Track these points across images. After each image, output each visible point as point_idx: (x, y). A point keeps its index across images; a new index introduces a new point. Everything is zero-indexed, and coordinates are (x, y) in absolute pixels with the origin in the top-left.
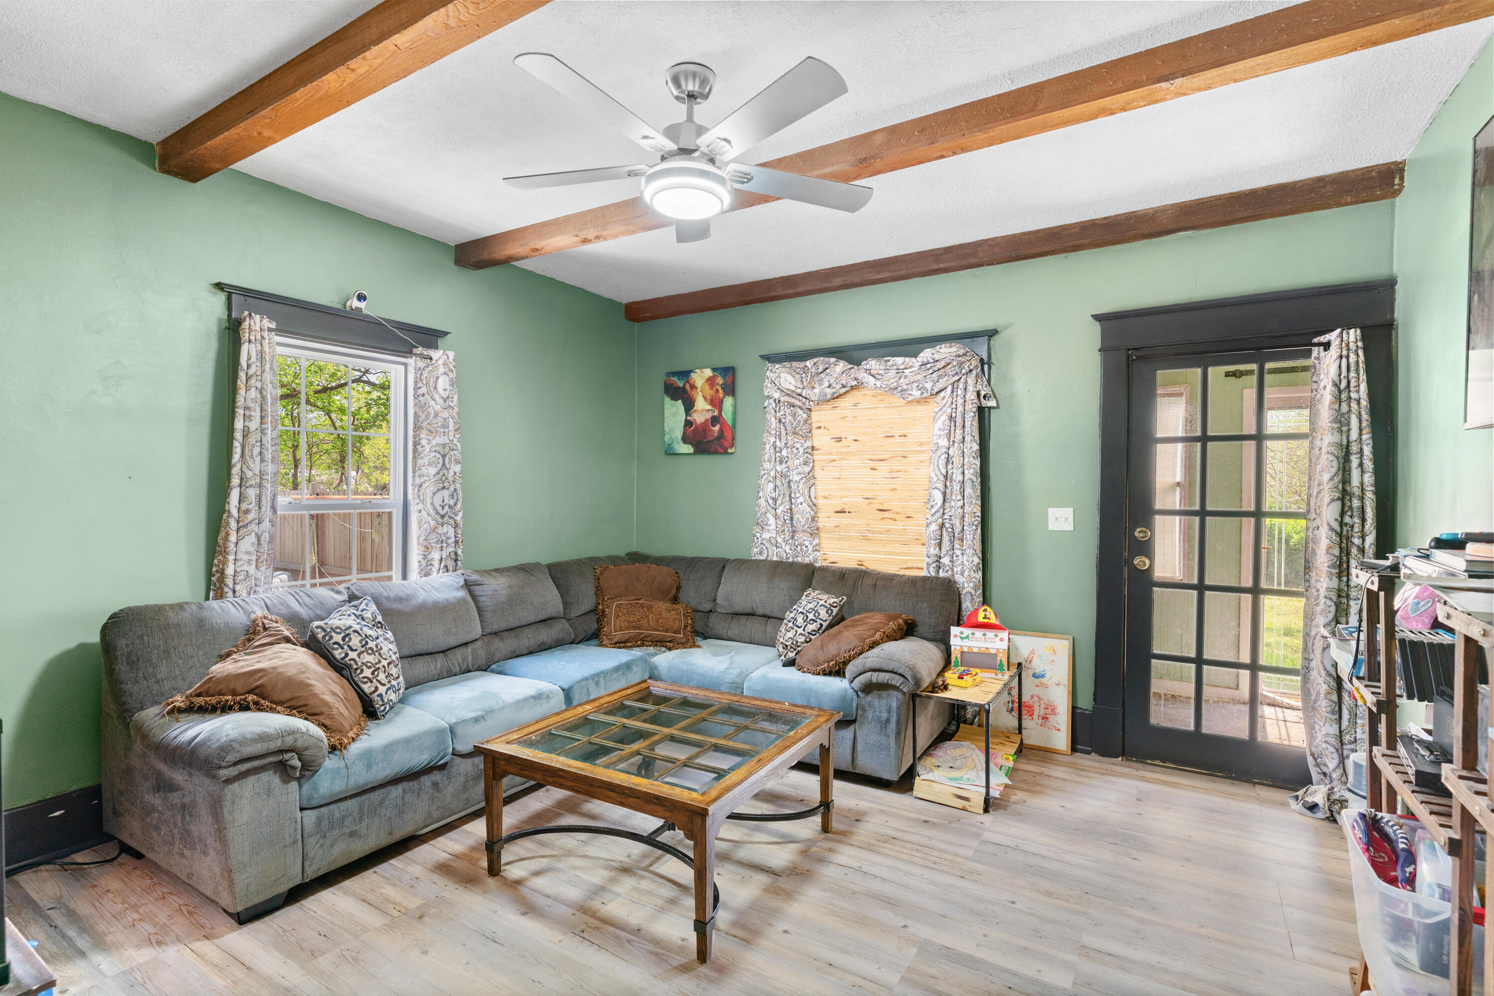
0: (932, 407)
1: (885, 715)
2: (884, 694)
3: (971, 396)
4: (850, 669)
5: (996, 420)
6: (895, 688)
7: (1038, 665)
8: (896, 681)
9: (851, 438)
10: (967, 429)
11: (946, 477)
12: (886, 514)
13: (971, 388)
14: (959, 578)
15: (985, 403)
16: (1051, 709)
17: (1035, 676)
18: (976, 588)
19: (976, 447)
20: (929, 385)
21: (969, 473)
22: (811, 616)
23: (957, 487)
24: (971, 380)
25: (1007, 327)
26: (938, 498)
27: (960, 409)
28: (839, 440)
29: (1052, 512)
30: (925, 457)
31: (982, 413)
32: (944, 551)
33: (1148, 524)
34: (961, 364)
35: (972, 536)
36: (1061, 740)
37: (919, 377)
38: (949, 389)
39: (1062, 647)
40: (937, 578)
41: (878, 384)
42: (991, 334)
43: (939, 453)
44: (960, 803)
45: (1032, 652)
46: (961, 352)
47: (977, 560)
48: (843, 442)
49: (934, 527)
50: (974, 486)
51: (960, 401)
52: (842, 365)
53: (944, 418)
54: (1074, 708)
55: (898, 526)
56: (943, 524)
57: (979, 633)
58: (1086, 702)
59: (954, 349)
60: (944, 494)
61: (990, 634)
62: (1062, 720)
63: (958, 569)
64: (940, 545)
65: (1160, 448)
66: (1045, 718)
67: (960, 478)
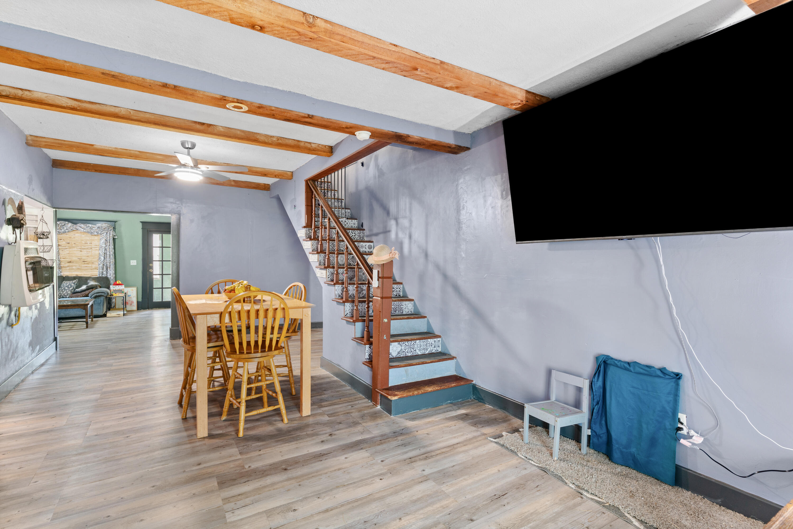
0: (100, 237)
1: (100, 302)
2: (99, 298)
3: (111, 235)
4: (90, 295)
5: (117, 241)
6: (103, 296)
7: (129, 294)
8: (103, 294)
9: (73, 243)
10: (111, 243)
11: (105, 254)
12: (86, 263)
13: (111, 234)
14: (109, 276)
15: (114, 237)
16: (132, 302)
17: (128, 296)
18: (114, 278)
19: (113, 247)
20: (100, 232)
21: (111, 253)
22: (69, 286)
23: (108, 256)
24: (111, 232)
25: (119, 221)
26: (102, 258)
27: (108, 238)
28: (69, 243)
29: (131, 261)
30: (98, 249)
31: (114, 239)
32: (104, 270)
33: (152, 263)
34: (109, 228)
35: (112, 267)
36: (135, 308)
37: (97, 230)
38: (105, 234)
39: (134, 289)
40: (102, 277)
41: (85, 231)
42: (115, 222)
43: (102, 248)
44: (118, 316)
45: (128, 291)
46: (109, 226)
47: (114, 272)
48: (70, 244)
49: (101, 265)
50: (113, 256)
51: (108, 236)
52: (70, 224)
53: (104, 240)
54: (138, 301)
55: (90, 265)
56: (104, 264)
57: (117, 286)
58: (140, 300)
59: (107, 225)
60: (104, 257)
61: (120, 286)
62: (135, 304)
63: (108, 274)
64: (103, 269)
65: (154, 248)
66: (131, 304)
67: (109, 254)
